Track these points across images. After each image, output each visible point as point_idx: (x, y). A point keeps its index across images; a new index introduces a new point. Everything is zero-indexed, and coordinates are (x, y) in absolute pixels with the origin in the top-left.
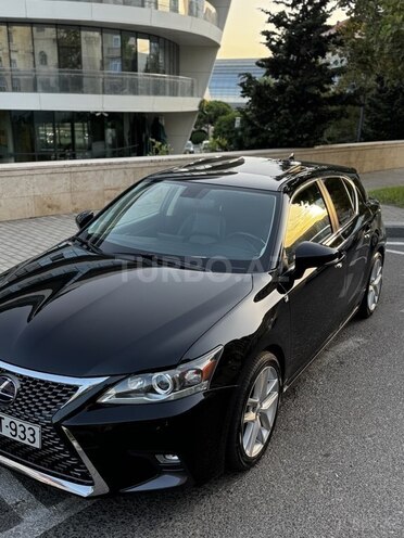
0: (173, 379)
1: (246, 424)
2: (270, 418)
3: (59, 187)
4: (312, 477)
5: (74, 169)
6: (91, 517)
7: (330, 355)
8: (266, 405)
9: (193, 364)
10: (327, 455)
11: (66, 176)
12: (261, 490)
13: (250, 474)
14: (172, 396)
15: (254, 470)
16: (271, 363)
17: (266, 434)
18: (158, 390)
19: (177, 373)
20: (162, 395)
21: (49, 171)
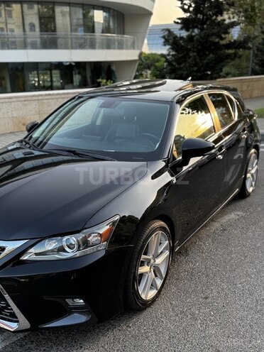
0: (78, 241)
1: (142, 275)
2: (163, 270)
3: (30, 111)
4: (193, 314)
5: (41, 98)
6: (21, 346)
7: (216, 225)
8: (158, 261)
9: (94, 229)
10: (206, 298)
11: (35, 103)
12: (153, 325)
13: (145, 313)
14: (78, 254)
15: (149, 310)
16: (162, 228)
17: (159, 282)
18: (67, 249)
19: (81, 236)
20: (70, 254)
21: (23, 99)
